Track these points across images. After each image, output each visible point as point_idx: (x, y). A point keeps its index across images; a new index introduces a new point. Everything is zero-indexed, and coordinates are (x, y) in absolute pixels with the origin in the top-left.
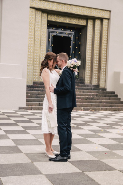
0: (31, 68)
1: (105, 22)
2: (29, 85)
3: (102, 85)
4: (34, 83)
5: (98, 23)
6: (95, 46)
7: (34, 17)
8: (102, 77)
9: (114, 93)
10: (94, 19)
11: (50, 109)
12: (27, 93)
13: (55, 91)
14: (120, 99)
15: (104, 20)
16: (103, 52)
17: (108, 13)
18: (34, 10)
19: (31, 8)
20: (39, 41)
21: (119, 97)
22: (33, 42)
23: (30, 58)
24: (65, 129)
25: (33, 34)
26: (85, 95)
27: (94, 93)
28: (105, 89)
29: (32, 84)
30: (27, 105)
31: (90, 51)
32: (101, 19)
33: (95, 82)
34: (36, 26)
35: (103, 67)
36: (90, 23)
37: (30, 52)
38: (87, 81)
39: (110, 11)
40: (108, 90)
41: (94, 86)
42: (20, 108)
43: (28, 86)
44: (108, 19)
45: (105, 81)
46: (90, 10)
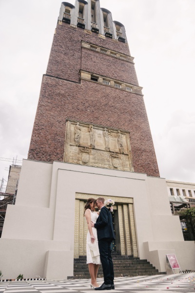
0: (77, 244)
1: (130, 206)
2: (76, 258)
3: (135, 255)
4: (80, 257)
5: (125, 207)
6: (125, 223)
7: (78, 205)
8: (134, 248)
9: (146, 260)
10: (122, 204)
11: (93, 240)
12: (74, 265)
13: (96, 226)
14: (152, 265)
15: (129, 205)
16: (132, 228)
17: (131, 199)
18: (78, 201)
19: (76, 199)
20: (83, 222)
21: (151, 263)
22: (78, 224)
23: (76, 236)
24: (107, 257)
25: (78, 217)
26: (123, 264)
27: (129, 262)
28: (139, 258)
29: (78, 258)
30: (75, 275)
31: (122, 229)
32: (127, 204)
33: (129, 253)
34: (80, 212)
35: (134, 240)
36: (120, 208)
37: (76, 231)
38: (123, 253)
39: (133, 198)
40: (141, 259)
41: (129, 256)
42: (69, 278)
43: (75, 260)
44: (132, 204)
45: (137, 251)
46: (118, 198)
